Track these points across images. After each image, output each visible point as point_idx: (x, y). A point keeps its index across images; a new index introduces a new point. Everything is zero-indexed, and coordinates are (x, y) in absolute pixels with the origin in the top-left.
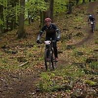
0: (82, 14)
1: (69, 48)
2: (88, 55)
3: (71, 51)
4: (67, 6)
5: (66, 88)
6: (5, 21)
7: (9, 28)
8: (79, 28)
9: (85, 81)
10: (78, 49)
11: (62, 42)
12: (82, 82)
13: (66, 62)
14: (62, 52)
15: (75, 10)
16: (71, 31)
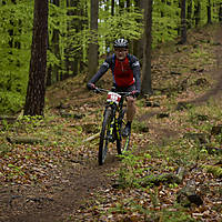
0: (206, 45)
1: (181, 106)
2: (217, 119)
3: (186, 114)
4: (178, 29)
5: (170, 180)
6: (63, 58)
7: (71, 72)
8: (201, 71)
9: (206, 167)
10: (198, 110)
11: (168, 96)
12: (201, 169)
13: (175, 134)
14: (167, 116)
15: (193, 37)
16: (185, 75)
